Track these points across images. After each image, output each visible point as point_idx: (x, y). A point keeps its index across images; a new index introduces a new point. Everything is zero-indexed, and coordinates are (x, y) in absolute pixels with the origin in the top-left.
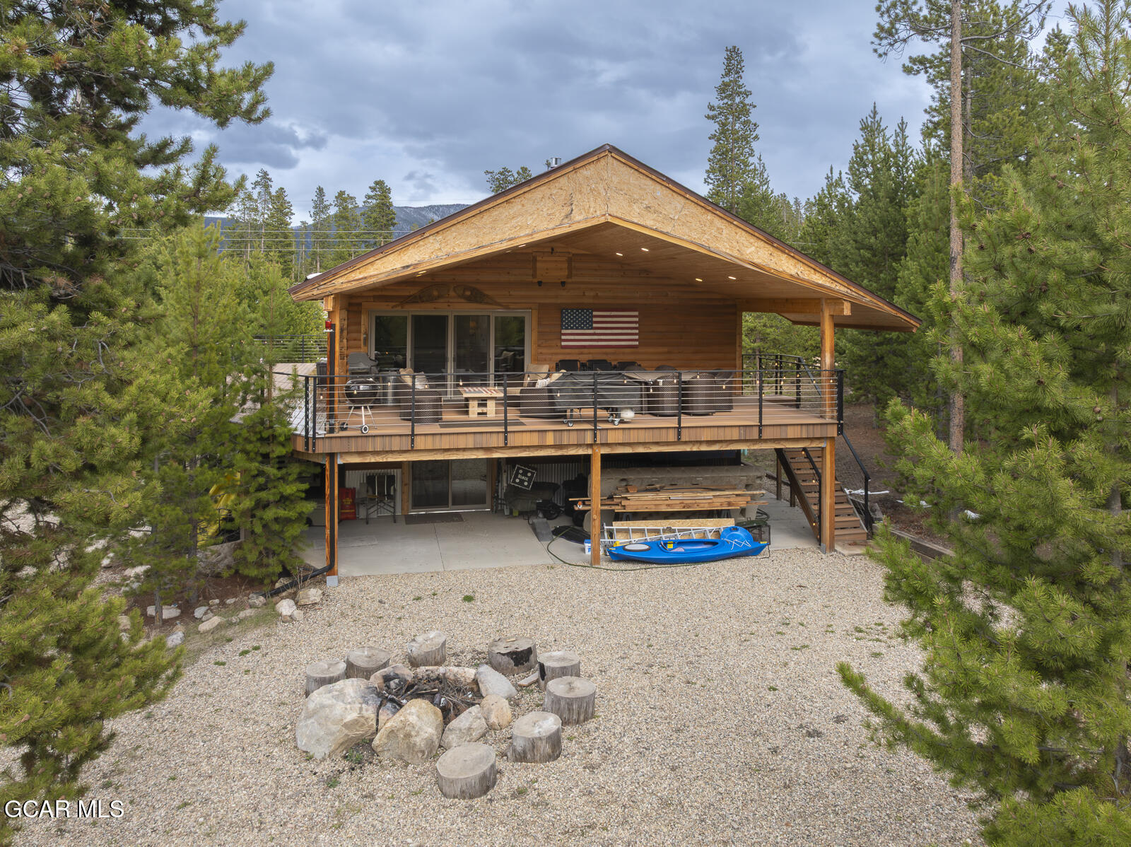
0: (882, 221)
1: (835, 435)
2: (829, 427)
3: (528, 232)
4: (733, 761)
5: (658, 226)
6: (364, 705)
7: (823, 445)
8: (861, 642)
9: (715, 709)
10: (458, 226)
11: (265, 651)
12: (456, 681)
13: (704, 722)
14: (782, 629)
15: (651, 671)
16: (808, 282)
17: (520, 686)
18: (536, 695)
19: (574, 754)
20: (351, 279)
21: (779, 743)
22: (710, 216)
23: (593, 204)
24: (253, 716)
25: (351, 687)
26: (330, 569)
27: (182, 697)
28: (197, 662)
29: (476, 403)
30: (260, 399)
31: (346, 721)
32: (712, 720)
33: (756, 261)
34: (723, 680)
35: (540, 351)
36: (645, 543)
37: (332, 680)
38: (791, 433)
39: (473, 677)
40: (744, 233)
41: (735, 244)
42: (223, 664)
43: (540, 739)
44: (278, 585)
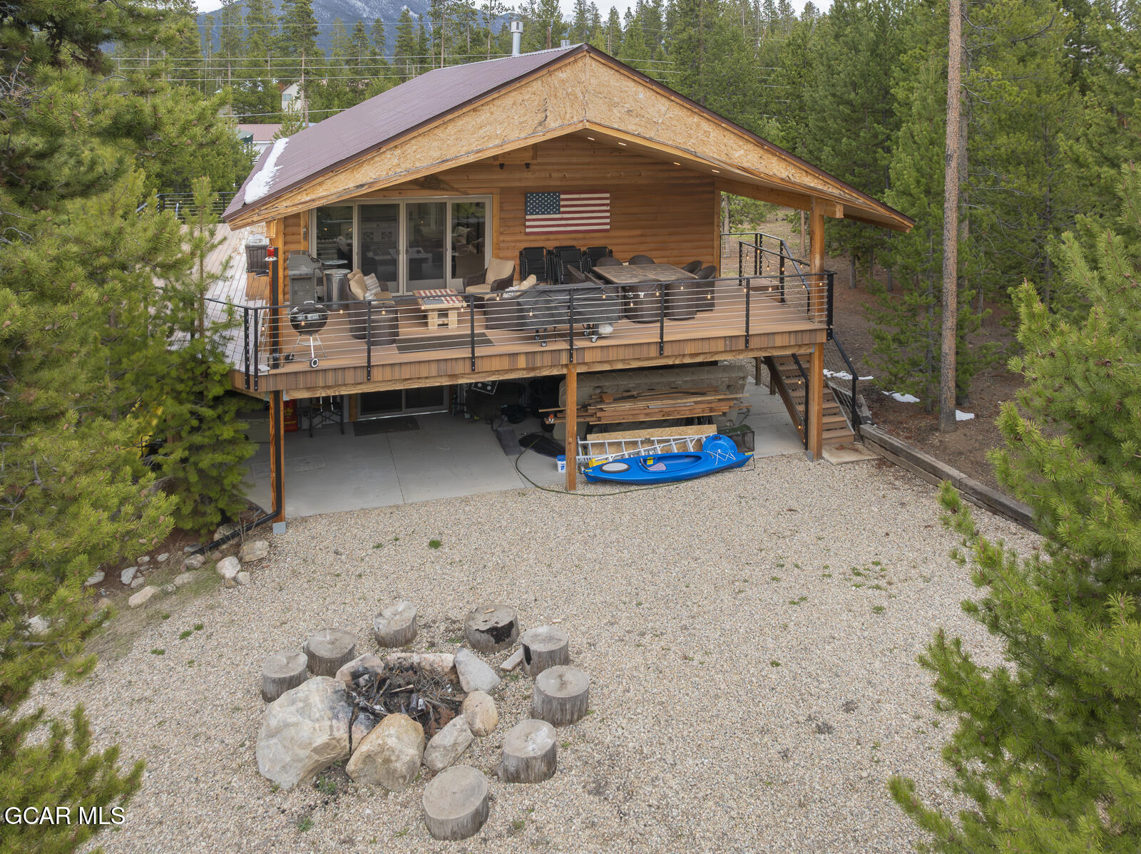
0: (862, 76)
1: (825, 341)
2: (818, 333)
3: (497, 142)
4: (742, 771)
5: (640, 130)
6: (334, 722)
7: (811, 350)
8: (860, 591)
9: (717, 697)
10: (419, 138)
11: (210, 631)
12: (432, 671)
13: (706, 715)
14: (777, 572)
15: (643, 641)
16: (799, 185)
17: (504, 670)
18: (522, 682)
19: (571, 769)
20: (296, 201)
21: (788, 742)
22: (696, 119)
23: (569, 110)
24: (204, 729)
25: (317, 691)
26: (277, 515)
27: (117, 705)
28: (130, 650)
29: (436, 313)
30: (190, 328)
31: (314, 745)
32: (715, 712)
33: (745, 165)
34: (721, 652)
35: (502, 238)
36: (622, 460)
37: (293, 682)
38: (779, 341)
39: (451, 665)
40: (732, 136)
41: (723, 147)
42: (162, 652)
43: (535, 758)
44: (217, 537)
